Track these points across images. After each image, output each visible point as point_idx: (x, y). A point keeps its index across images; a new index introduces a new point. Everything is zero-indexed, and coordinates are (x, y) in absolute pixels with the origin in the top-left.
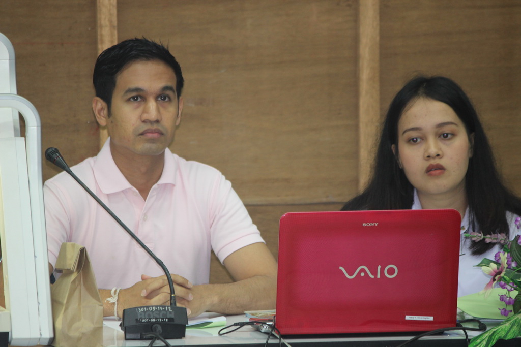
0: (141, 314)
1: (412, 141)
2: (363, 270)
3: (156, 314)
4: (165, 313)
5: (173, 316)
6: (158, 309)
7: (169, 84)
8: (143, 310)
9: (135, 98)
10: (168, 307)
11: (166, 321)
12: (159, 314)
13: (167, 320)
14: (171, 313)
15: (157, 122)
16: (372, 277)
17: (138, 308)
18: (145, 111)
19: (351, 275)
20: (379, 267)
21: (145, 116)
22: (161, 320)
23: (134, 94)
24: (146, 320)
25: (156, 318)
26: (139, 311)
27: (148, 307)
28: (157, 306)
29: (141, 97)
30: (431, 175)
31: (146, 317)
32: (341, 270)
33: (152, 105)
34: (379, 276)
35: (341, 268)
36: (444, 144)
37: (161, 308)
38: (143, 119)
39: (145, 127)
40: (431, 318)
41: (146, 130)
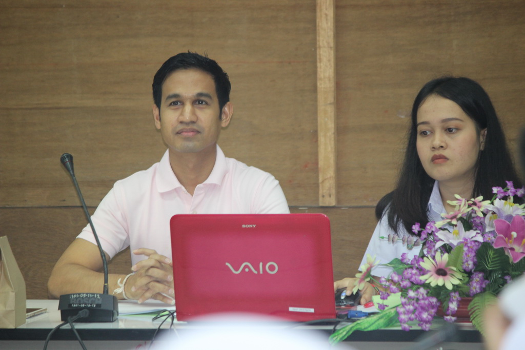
0: (73, 300)
1: (424, 133)
2: (246, 266)
3: (86, 300)
4: (93, 299)
5: (100, 302)
6: (94, 296)
7: (205, 91)
8: (75, 296)
9: (175, 103)
10: (97, 294)
11: (93, 307)
12: (88, 301)
13: (95, 306)
14: (99, 300)
15: (193, 122)
16: (256, 272)
17: (71, 294)
18: (182, 114)
19: (237, 269)
20: (261, 264)
21: (181, 119)
22: (89, 306)
23: (173, 100)
24: (76, 306)
25: (85, 304)
26: (71, 297)
27: (79, 294)
28: (87, 294)
29: (180, 102)
30: (435, 163)
31: (78, 302)
32: (227, 266)
33: (188, 108)
34: (261, 272)
35: (228, 264)
36: (449, 137)
37: (91, 295)
38: (180, 120)
39: (180, 127)
40: (312, 310)
41: (182, 130)
